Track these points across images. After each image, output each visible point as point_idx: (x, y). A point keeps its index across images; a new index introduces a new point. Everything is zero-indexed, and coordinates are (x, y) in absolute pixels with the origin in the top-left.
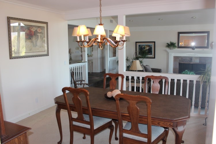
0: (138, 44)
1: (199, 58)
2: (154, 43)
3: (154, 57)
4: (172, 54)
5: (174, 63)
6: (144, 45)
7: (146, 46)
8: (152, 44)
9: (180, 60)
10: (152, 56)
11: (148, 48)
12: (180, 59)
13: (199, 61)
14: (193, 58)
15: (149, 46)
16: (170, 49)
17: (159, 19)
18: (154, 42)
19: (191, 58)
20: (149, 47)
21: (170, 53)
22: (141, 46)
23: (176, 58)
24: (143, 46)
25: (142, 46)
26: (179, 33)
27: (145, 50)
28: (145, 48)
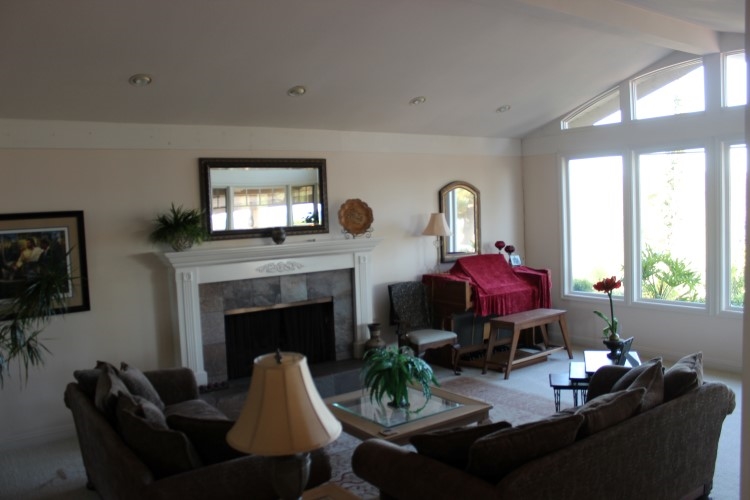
1: (304, 277)
2: (73, 221)
4: (189, 277)
5: (202, 318)
6: (8, 237)
7: (24, 242)
8: (66, 228)
10: (71, 296)
11: (37, 252)
12: (229, 293)
13: (309, 291)
14: (282, 283)
15: (45, 239)
17: (133, 80)
18: (79, 215)
19: (275, 285)
20: (43, 245)
21: (178, 272)
23: (208, 291)
26: (205, 165)
27: (19, 264)
28: (14, 253)
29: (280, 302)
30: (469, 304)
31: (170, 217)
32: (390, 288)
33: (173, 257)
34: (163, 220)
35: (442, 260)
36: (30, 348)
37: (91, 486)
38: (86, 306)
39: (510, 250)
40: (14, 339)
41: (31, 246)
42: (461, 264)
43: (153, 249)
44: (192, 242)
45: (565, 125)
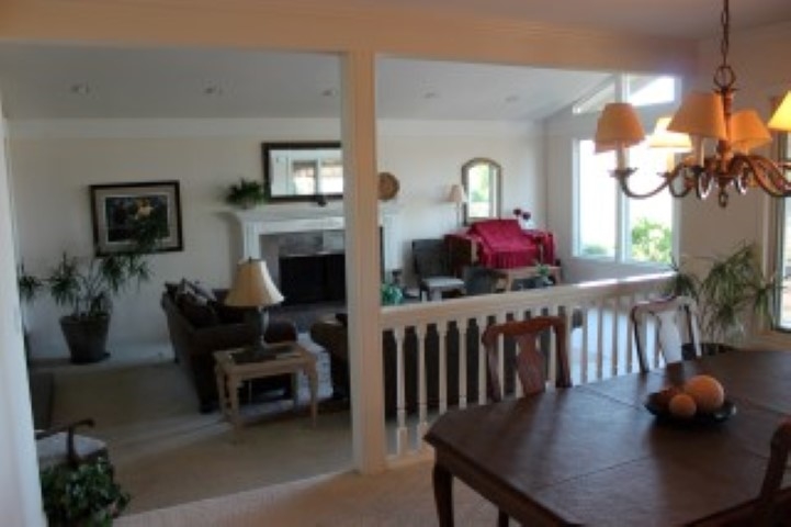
0: (102, 196)
2: (172, 188)
3: (175, 245)
4: (252, 228)
6: (129, 199)
7: (140, 203)
8: (168, 193)
9: (281, 248)
10: (170, 240)
11: (149, 209)
12: (282, 242)
14: (324, 236)
15: (153, 200)
16: (245, 208)
18: (176, 184)
19: (318, 237)
20: (152, 205)
21: (245, 224)
22: (117, 203)
23: (267, 240)
24: (127, 205)
25: (122, 203)
26: (267, 148)
27: (136, 218)
28: (134, 210)
29: (321, 250)
30: (474, 257)
31: (239, 185)
32: (414, 244)
33: (240, 214)
34: (234, 189)
35: (465, 223)
36: (141, 270)
37: (176, 360)
38: (180, 248)
39: (526, 216)
40: (132, 265)
41: (144, 206)
42: (476, 227)
43: (227, 208)
44: (255, 203)
45: (578, 110)
